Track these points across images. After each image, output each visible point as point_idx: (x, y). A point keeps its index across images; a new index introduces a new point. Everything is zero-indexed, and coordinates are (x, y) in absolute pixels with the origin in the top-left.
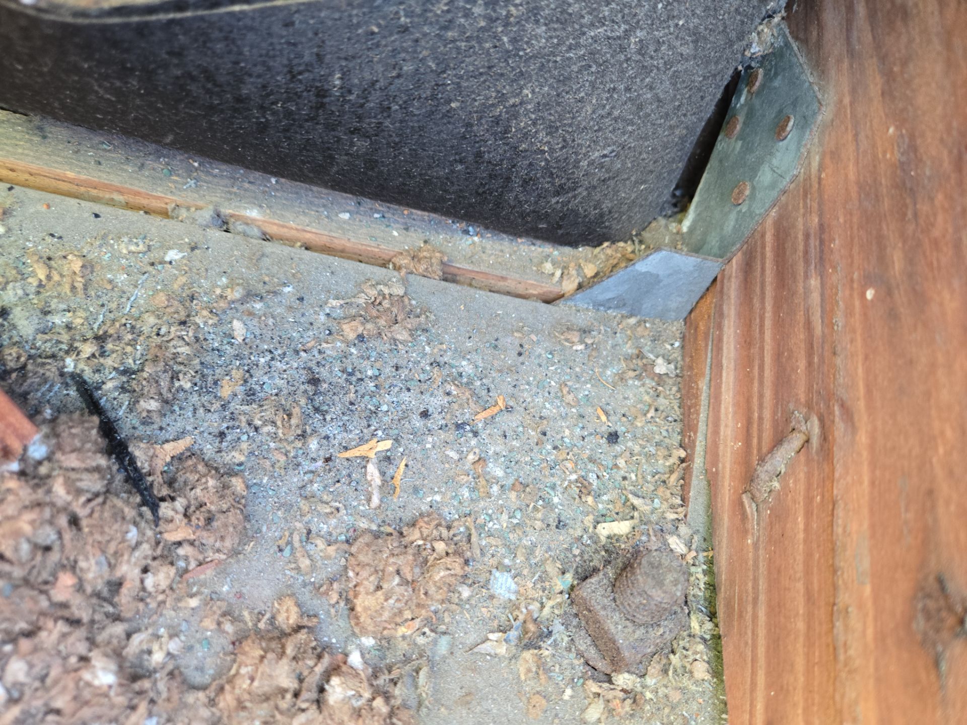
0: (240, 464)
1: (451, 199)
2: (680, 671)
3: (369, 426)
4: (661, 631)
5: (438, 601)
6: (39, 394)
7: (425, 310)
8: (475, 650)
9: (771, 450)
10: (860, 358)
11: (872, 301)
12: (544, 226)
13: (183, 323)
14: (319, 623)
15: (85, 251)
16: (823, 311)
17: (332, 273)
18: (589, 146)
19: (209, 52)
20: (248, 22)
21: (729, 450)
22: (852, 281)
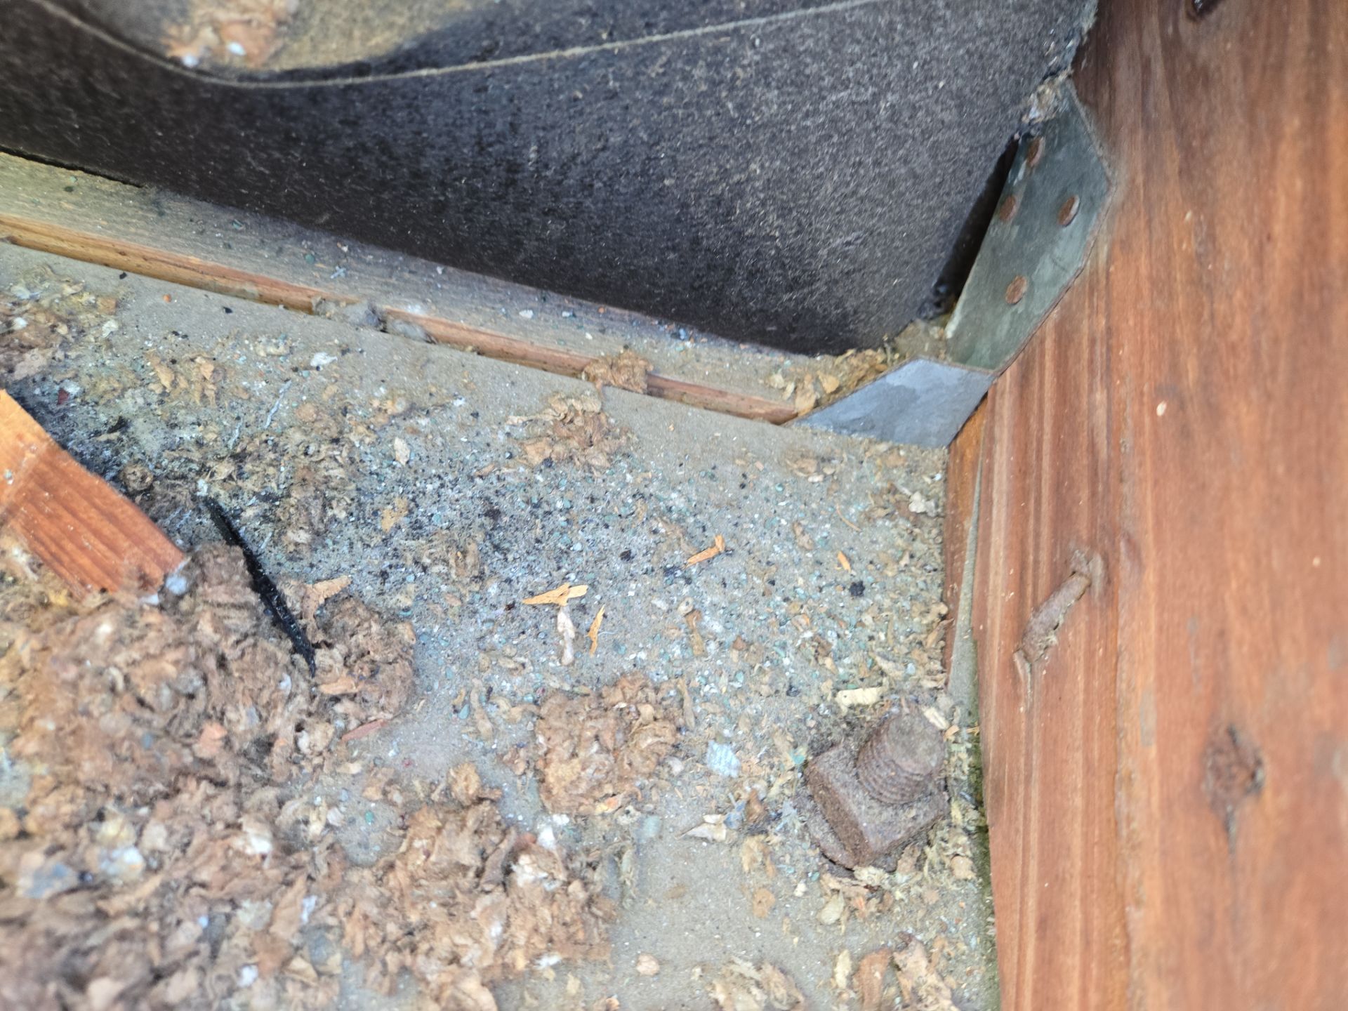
0: (407, 610)
1: (659, 294)
2: (937, 867)
3: (559, 568)
4: (913, 813)
5: (644, 774)
6: (168, 522)
7: (626, 430)
8: (690, 833)
9: (1047, 599)
10: (1150, 484)
11: (1163, 416)
12: (774, 328)
13: (336, 441)
14: (503, 797)
15: (216, 353)
16: (1109, 431)
17: (513, 383)
18: (830, 231)
19: (388, 122)
20: (436, 88)
21: (999, 602)
22: (1142, 394)
